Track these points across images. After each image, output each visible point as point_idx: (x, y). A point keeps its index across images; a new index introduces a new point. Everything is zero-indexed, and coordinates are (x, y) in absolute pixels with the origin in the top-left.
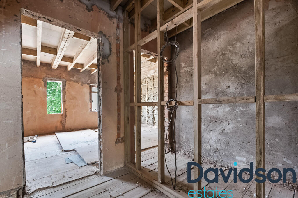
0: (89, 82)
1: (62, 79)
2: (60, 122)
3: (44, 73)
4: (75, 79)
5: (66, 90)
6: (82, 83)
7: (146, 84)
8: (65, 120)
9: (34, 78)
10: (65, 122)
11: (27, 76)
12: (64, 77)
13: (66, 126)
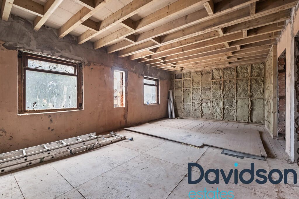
0: (143, 73)
1: (125, 69)
2: (123, 116)
3: (112, 61)
4: (134, 70)
5: (128, 81)
6: (139, 74)
7: (191, 78)
8: (127, 114)
9: (104, 66)
10: (127, 116)
11: (99, 64)
12: (127, 66)
13: (127, 120)
